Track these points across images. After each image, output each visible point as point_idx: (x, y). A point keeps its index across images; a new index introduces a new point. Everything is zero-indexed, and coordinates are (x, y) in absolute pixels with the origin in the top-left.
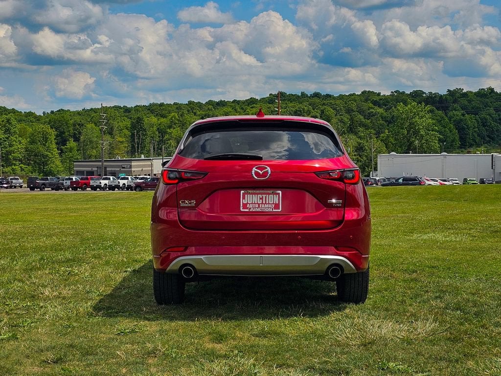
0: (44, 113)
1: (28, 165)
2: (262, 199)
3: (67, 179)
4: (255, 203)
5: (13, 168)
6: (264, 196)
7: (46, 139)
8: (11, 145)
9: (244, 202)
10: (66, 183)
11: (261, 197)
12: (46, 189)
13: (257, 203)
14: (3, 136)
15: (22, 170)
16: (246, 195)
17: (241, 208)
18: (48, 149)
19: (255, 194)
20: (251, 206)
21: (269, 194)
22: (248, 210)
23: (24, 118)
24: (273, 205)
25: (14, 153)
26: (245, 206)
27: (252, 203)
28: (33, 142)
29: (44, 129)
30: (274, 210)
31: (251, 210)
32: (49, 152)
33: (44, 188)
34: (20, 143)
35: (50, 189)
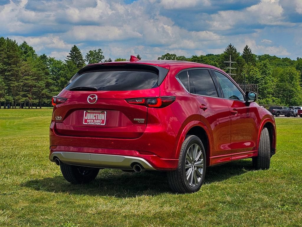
0: (298, 59)
1: (278, 98)
2: (95, 116)
3: (296, 109)
4: (91, 119)
5: (267, 100)
6: (97, 114)
7: (292, 78)
8: (266, 83)
9: (86, 118)
10: (295, 111)
11: (95, 115)
12: (280, 115)
13: (93, 119)
14: (260, 76)
15: (274, 101)
16: (87, 114)
17: (84, 122)
18: (293, 86)
19: (92, 113)
20: (89, 121)
21: (99, 113)
22: (87, 124)
23: (281, 63)
24: (101, 121)
25: (268, 89)
26: (86, 121)
27: (90, 119)
28: (282, 80)
29: (291, 71)
30: (101, 124)
31: (89, 124)
32: (294, 88)
33: (279, 115)
34: (273, 81)
35: (284, 116)
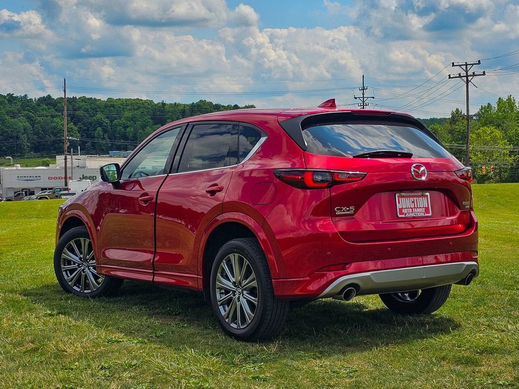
9: (400, 207)
11: (413, 200)
13: (411, 208)
16: (401, 199)
17: (399, 214)
19: (407, 197)
20: (406, 211)
21: (419, 197)
24: (424, 209)
26: (401, 211)
27: (406, 208)
30: (426, 215)
31: (406, 216)
